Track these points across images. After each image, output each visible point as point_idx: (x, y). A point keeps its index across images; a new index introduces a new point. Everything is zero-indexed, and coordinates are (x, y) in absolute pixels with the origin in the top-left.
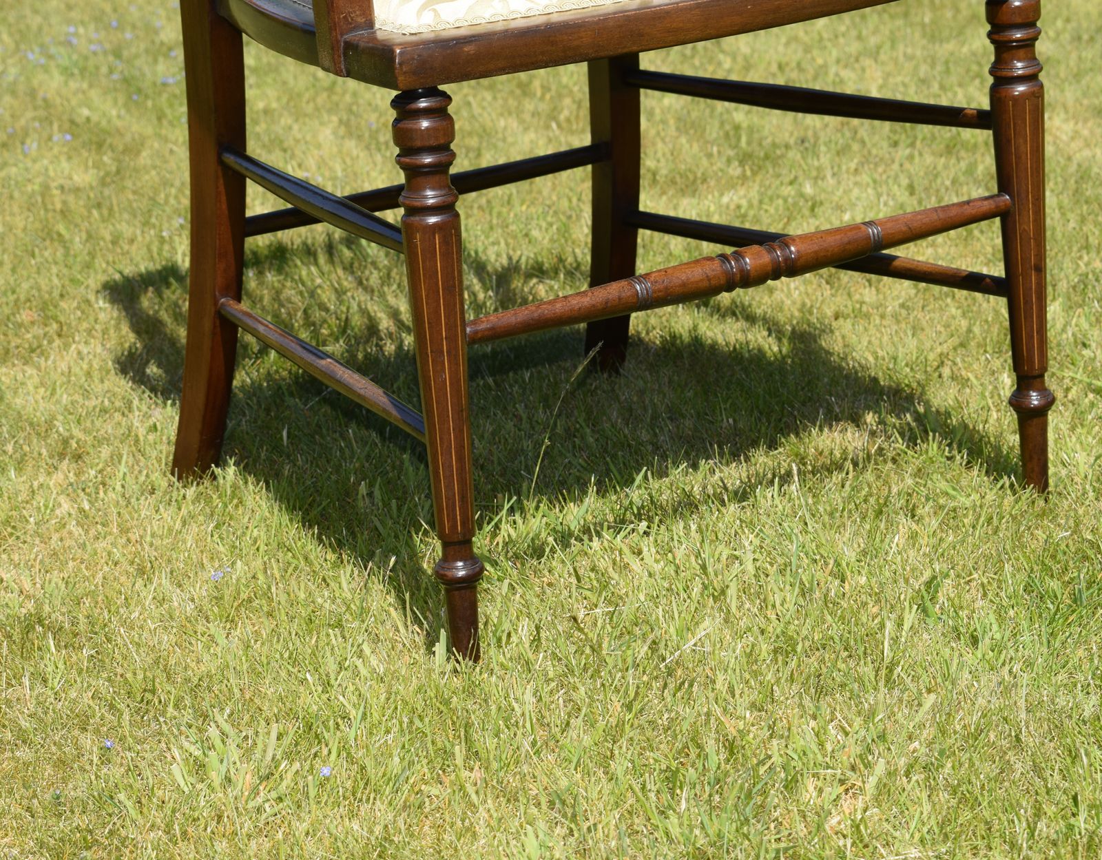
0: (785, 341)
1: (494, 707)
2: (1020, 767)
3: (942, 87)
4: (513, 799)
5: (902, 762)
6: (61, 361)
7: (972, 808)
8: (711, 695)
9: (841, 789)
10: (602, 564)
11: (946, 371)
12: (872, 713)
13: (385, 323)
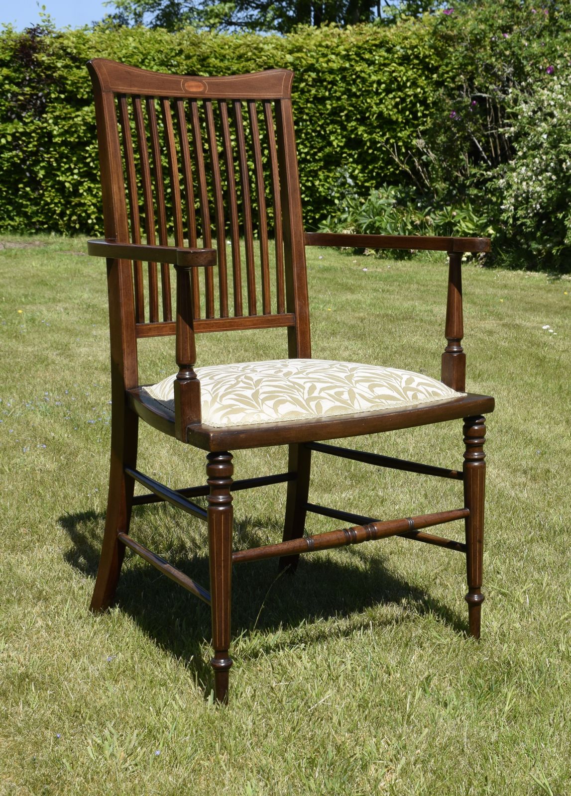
0: (368, 563)
1: (234, 727)
2: (463, 762)
3: (441, 449)
4: (241, 768)
5: (413, 759)
6: (39, 553)
7: (442, 781)
8: (331, 725)
9: (386, 770)
10: (284, 662)
11: (438, 581)
12: (400, 737)
13: (189, 544)
